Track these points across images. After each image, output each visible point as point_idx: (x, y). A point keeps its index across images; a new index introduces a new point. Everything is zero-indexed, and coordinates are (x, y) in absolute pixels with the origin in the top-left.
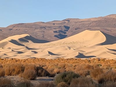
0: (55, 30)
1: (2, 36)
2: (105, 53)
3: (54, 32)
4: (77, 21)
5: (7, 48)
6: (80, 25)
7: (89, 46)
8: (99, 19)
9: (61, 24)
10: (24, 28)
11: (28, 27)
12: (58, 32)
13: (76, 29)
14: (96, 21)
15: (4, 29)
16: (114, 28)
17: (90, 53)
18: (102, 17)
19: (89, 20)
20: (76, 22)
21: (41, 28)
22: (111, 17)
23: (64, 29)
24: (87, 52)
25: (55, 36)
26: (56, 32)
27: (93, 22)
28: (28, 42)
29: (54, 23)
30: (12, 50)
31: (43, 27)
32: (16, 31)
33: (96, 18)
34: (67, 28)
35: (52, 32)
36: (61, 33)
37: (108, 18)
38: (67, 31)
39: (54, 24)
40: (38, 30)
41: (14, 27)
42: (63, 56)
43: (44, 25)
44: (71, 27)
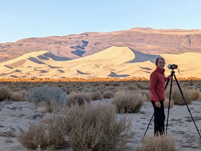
0: (71, 46)
1: (11, 52)
2: (138, 71)
3: (71, 48)
4: (96, 35)
5: (27, 66)
6: (100, 39)
7: (117, 64)
8: (121, 33)
9: (79, 38)
10: (36, 43)
11: (41, 42)
12: (75, 47)
13: (95, 44)
14: (118, 35)
15: (13, 44)
16: (139, 43)
17: (122, 71)
18: (124, 31)
19: (110, 34)
20: (95, 37)
21: (56, 43)
22: (135, 30)
23: (81, 44)
24: (118, 70)
25: (72, 52)
26: (73, 47)
27: (114, 36)
28: (49, 59)
29: (70, 37)
30: (35, 69)
31: (58, 41)
32: (27, 47)
33: (118, 32)
34: (86, 43)
35: (68, 47)
36: (79, 49)
37: (131, 32)
38: (86, 46)
39: (70, 39)
40: (52, 45)
41: (25, 42)
42: (94, 75)
43: (59, 40)
44: (89, 42)
